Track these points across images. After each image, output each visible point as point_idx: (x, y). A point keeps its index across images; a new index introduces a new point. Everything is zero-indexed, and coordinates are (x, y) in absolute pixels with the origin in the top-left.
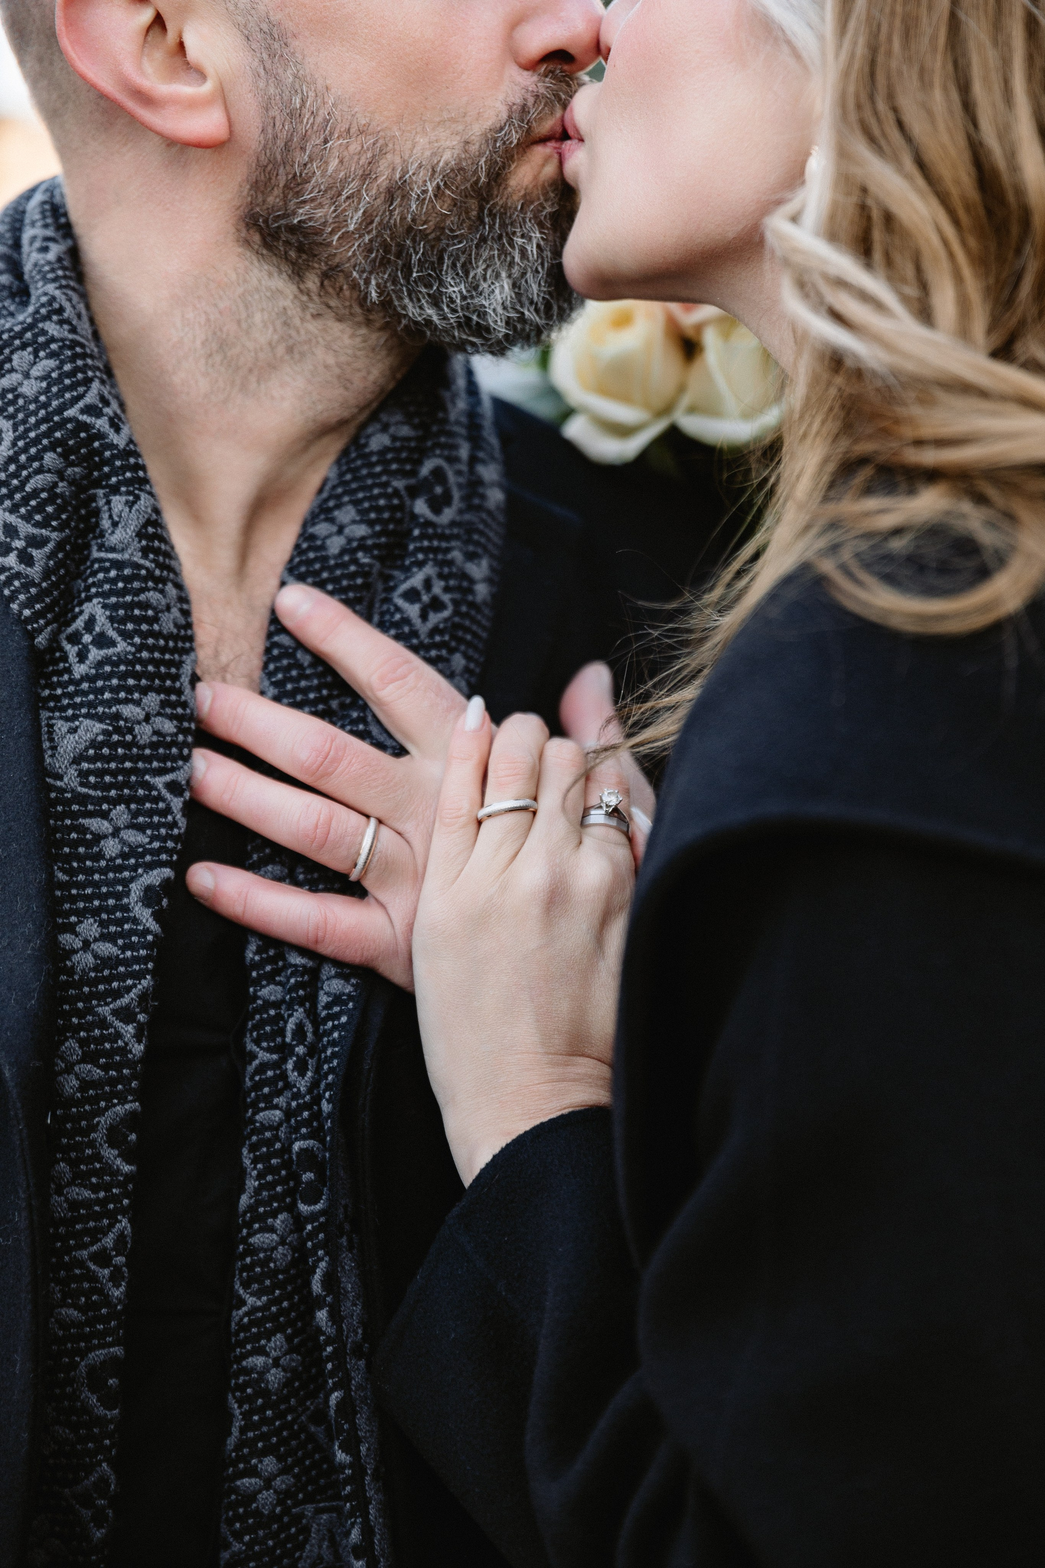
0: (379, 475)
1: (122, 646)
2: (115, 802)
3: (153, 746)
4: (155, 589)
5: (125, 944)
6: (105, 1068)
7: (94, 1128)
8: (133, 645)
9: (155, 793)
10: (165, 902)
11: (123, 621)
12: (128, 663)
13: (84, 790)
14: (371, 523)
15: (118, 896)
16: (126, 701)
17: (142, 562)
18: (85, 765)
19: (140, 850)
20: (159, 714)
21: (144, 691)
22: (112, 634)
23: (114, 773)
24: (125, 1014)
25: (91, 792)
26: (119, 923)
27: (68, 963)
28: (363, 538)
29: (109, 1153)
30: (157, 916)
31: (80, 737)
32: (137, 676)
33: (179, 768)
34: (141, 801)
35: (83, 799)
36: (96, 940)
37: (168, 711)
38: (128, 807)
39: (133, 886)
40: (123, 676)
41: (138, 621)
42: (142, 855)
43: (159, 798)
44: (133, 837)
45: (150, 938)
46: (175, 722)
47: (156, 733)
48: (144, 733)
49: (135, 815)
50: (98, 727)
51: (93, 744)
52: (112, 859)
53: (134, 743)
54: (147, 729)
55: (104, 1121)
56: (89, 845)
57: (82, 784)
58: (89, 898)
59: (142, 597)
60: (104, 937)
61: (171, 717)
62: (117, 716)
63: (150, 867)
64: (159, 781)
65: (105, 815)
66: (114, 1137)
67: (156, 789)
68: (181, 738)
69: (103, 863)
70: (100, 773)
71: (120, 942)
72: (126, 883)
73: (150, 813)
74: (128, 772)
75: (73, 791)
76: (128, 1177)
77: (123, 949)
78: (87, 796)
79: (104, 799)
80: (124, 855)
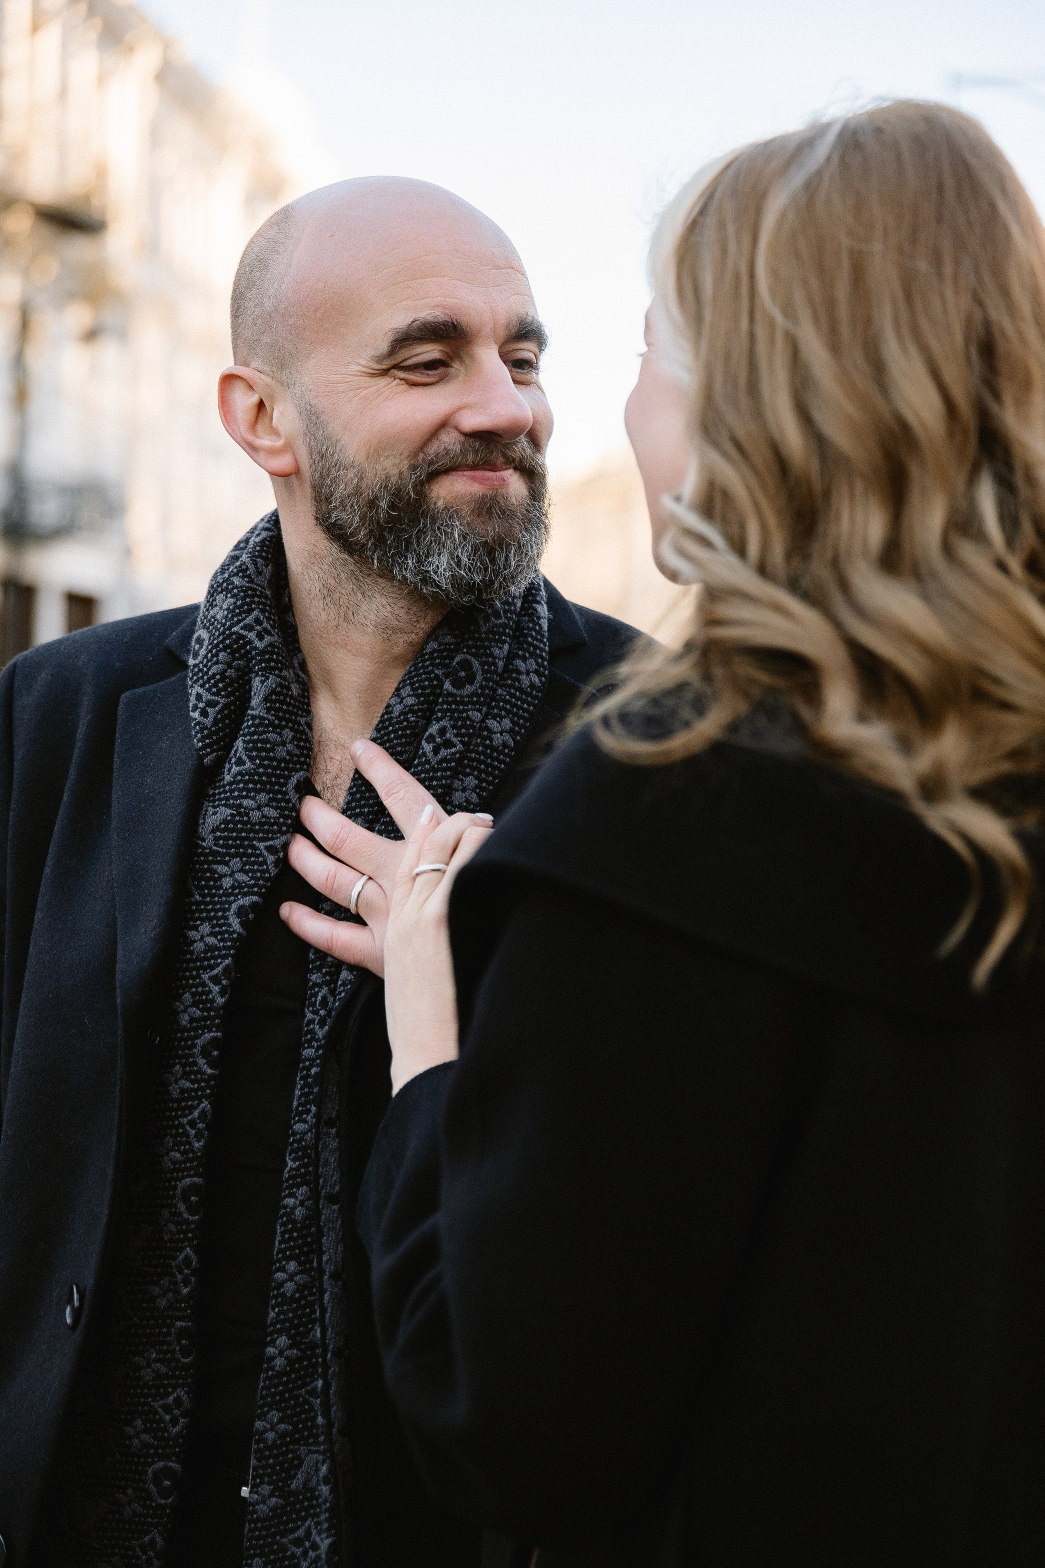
0: (427, 667)
1: (249, 765)
2: (233, 856)
3: (261, 824)
4: (273, 732)
5: (221, 938)
6: (202, 1010)
7: (194, 1046)
8: (255, 764)
9: (258, 852)
10: (251, 916)
11: (251, 750)
12: (250, 774)
13: (216, 848)
14: (417, 696)
15: (224, 911)
16: (246, 797)
17: (265, 716)
18: (219, 834)
19: (244, 884)
20: (265, 805)
21: (258, 792)
22: (245, 758)
23: (234, 839)
24: (216, 980)
25: (220, 850)
26: (221, 926)
27: (190, 948)
28: (413, 705)
29: (201, 1061)
30: (243, 924)
31: (217, 817)
32: (255, 782)
33: (276, 838)
34: (249, 856)
35: (215, 854)
36: (207, 935)
37: (272, 804)
38: (241, 859)
39: (234, 906)
40: (246, 783)
41: (260, 750)
42: (243, 888)
43: (261, 855)
44: (241, 877)
45: (235, 936)
46: (276, 812)
47: (264, 816)
48: (256, 816)
49: (244, 864)
50: (229, 811)
51: (225, 822)
52: (226, 889)
53: (249, 822)
54: (257, 814)
55: (200, 1042)
56: (215, 880)
57: (215, 845)
58: (209, 911)
59: (264, 736)
60: (212, 934)
61: (274, 808)
62: (240, 806)
63: (247, 895)
64: (261, 845)
65: (226, 864)
66: (205, 1053)
67: (259, 850)
68: (279, 821)
69: (221, 891)
70: (226, 839)
71: (219, 937)
72: (230, 903)
73: (253, 863)
74: (243, 839)
75: (210, 848)
76: (211, 1077)
77: (219, 941)
78: (218, 852)
79: (227, 854)
80: (233, 887)
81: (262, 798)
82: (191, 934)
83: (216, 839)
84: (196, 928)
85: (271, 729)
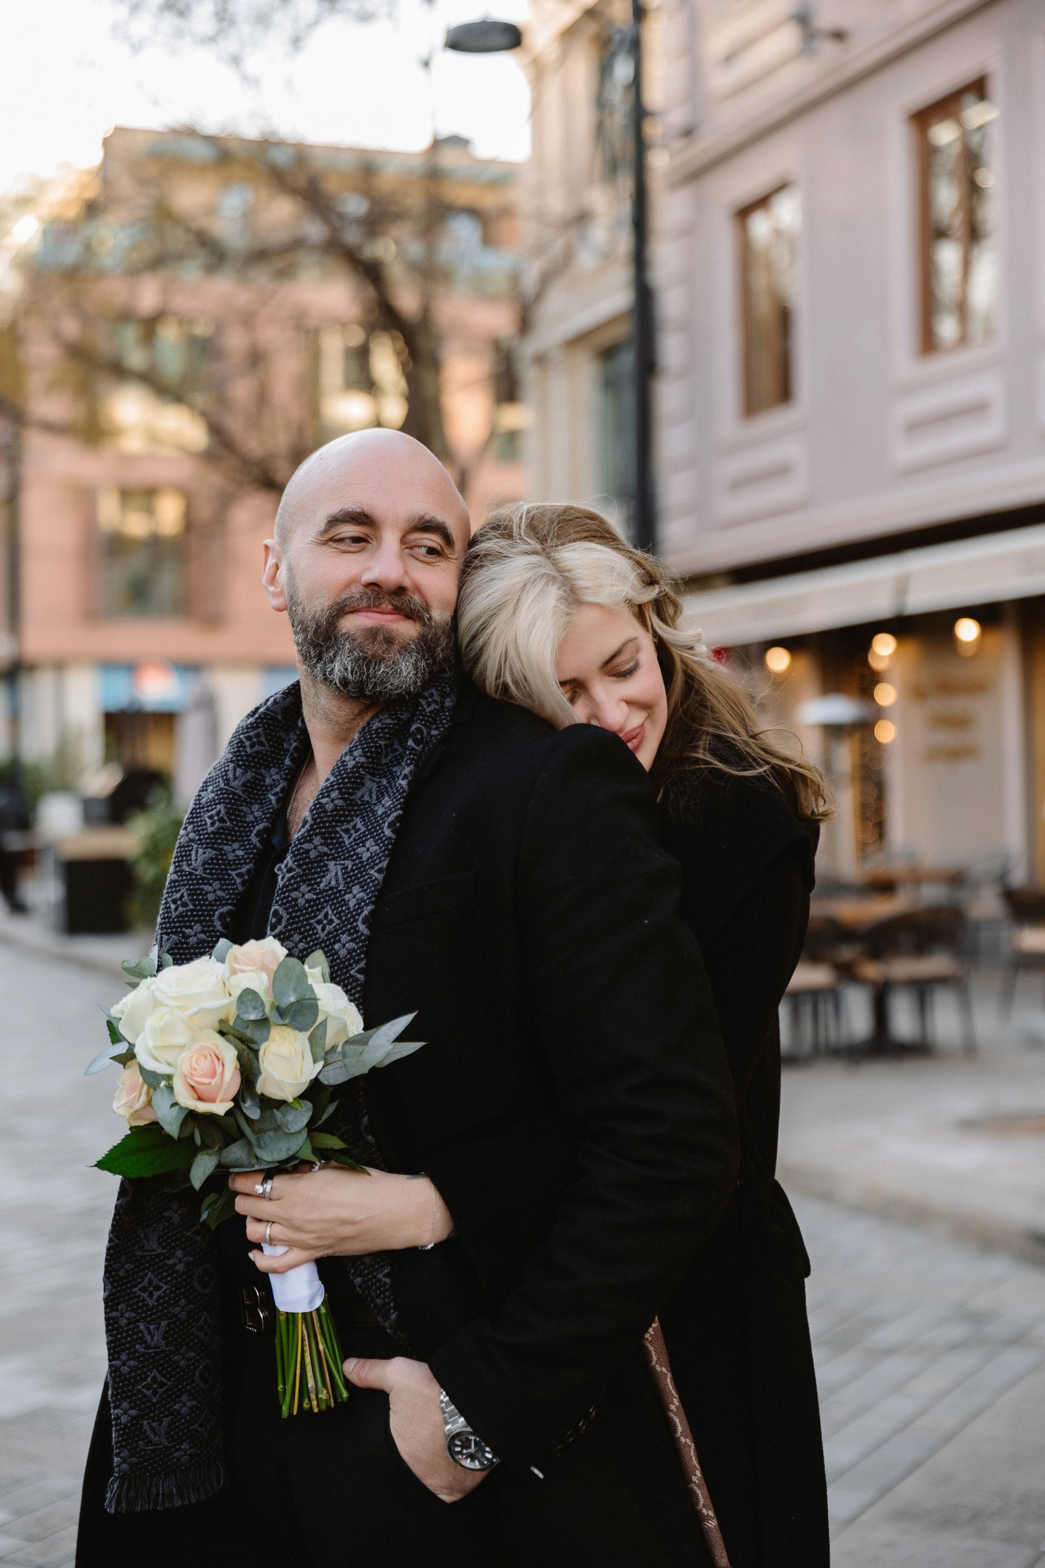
1: (228, 824)
2: (215, 880)
3: (234, 860)
8: (231, 823)
9: (231, 877)
12: (229, 830)
13: (205, 875)
15: (210, 916)
16: (226, 844)
18: (206, 866)
20: (238, 849)
21: (234, 842)
22: (225, 818)
23: (217, 870)
25: (207, 876)
26: (209, 927)
27: (188, 940)
30: (222, 925)
31: (206, 855)
32: (231, 835)
33: (243, 868)
34: (225, 880)
35: (203, 878)
36: (198, 933)
37: (242, 848)
38: (221, 882)
39: (217, 913)
40: (227, 835)
42: (222, 901)
43: (233, 879)
44: (220, 893)
45: (218, 933)
46: (245, 851)
47: (236, 856)
48: (231, 857)
49: (222, 885)
50: (214, 852)
51: (212, 859)
52: (211, 901)
53: (227, 859)
54: (232, 854)
56: (203, 895)
57: (204, 873)
58: (200, 916)
59: (240, 807)
60: (203, 932)
61: (243, 850)
62: (222, 849)
63: (224, 905)
64: (234, 873)
65: (211, 885)
68: (246, 856)
69: (207, 903)
70: (211, 869)
71: (208, 934)
72: (215, 911)
73: (228, 884)
74: (222, 870)
75: (201, 875)
77: (208, 937)
78: (205, 877)
79: (212, 879)
80: (215, 900)
81: (236, 845)
82: (187, 931)
83: (205, 869)
84: (191, 927)
85: (244, 804)
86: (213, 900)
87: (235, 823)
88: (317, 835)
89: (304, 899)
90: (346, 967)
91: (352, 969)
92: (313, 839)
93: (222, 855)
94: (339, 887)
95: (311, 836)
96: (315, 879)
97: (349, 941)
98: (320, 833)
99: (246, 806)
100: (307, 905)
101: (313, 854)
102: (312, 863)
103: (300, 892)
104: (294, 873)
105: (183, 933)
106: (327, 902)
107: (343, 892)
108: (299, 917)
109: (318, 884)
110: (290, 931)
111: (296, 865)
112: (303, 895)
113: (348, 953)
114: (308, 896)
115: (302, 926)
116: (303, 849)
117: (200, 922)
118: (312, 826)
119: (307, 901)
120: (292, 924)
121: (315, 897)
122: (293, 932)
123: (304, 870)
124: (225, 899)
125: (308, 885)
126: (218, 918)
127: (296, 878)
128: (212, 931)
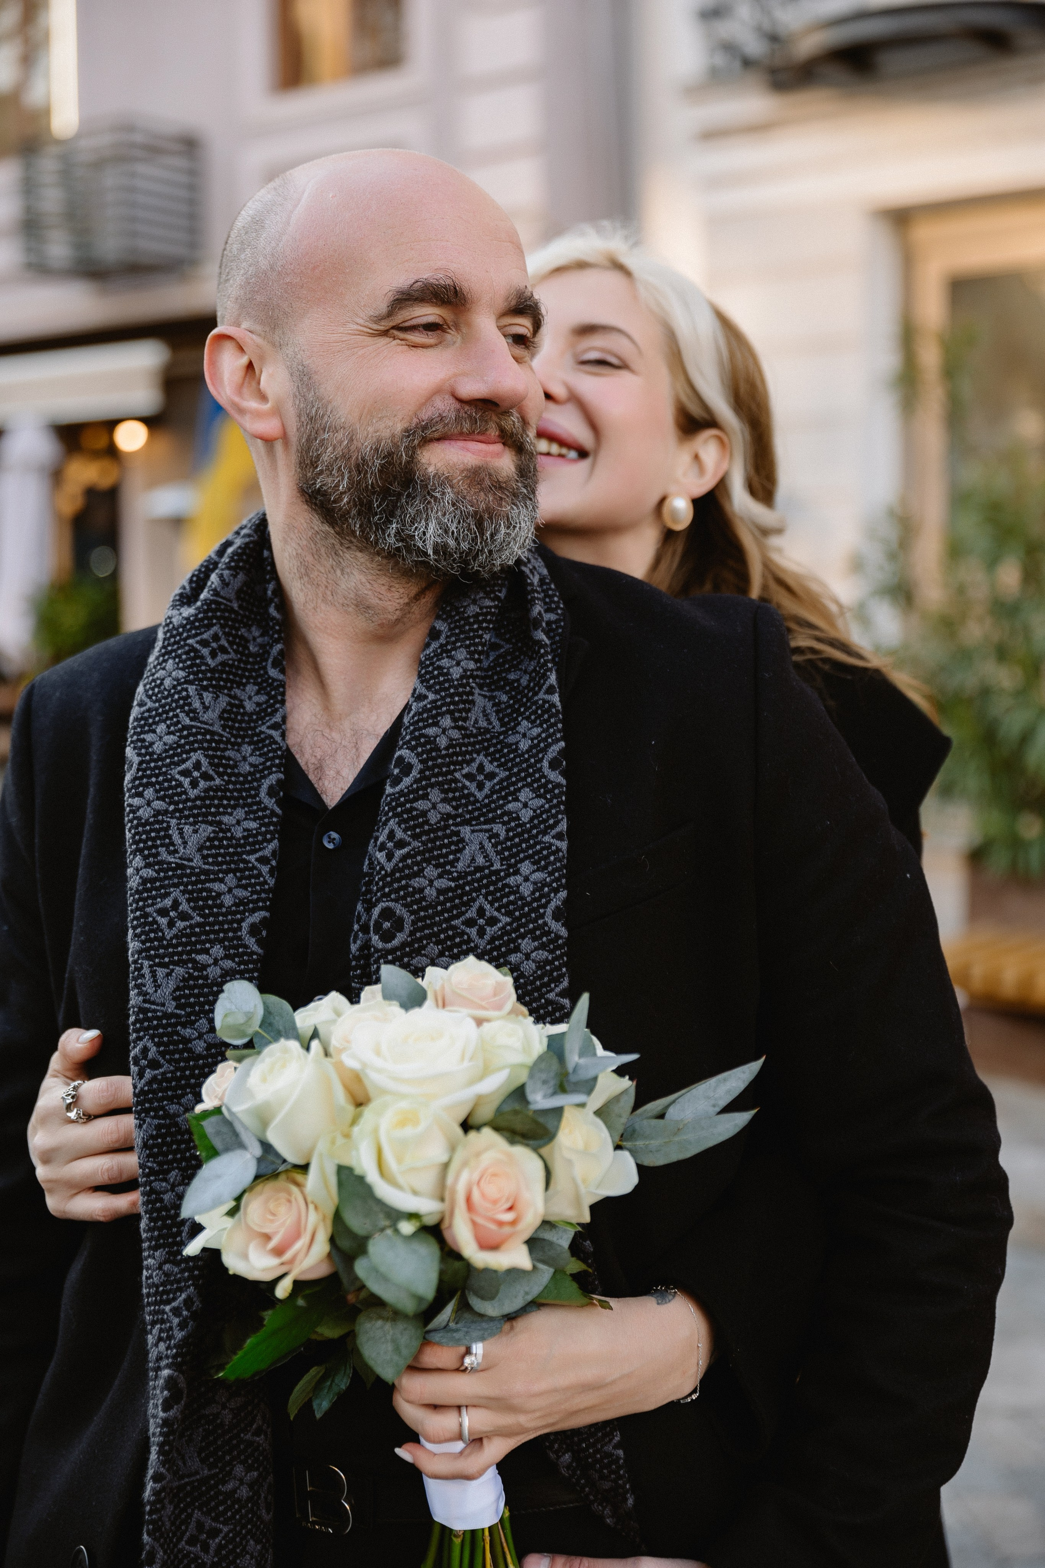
1: (218, 781)
2: (226, 872)
3: (246, 838)
5: (240, 961)
8: (223, 780)
9: (250, 865)
10: (264, 933)
12: (222, 791)
13: (207, 867)
15: (234, 931)
16: (224, 814)
18: (205, 852)
19: (246, 901)
20: (245, 819)
21: (234, 807)
22: (211, 772)
23: (223, 856)
25: (211, 868)
26: (236, 948)
27: (205, 973)
30: (258, 942)
31: (200, 835)
32: (229, 799)
33: (264, 848)
34: (242, 871)
35: (206, 872)
36: (221, 959)
37: (252, 816)
38: (235, 875)
39: (244, 924)
40: (221, 799)
42: (247, 904)
43: (254, 868)
44: (241, 893)
45: (254, 956)
46: (258, 821)
47: (245, 830)
48: (239, 832)
49: (240, 879)
50: (210, 829)
51: (209, 839)
52: (229, 907)
53: (233, 837)
54: (240, 829)
56: (214, 899)
57: (205, 864)
58: (216, 932)
60: (227, 957)
61: (254, 820)
62: (220, 823)
63: (253, 911)
64: (252, 858)
65: (222, 881)
67: (251, 863)
68: (263, 829)
69: (224, 910)
70: (215, 856)
71: (237, 960)
72: (240, 922)
73: (249, 877)
74: (232, 855)
75: (200, 868)
77: (239, 964)
78: (209, 870)
79: (220, 871)
80: (235, 905)
81: (240, 813)
82: (202, 958)
83: (205, 857)
84: (206, 952)
85: (229, 747)
86: (232, 905)
87: (226, 778)
88: (432, 786)
89: (433, 889)
90: (538, 989)
91: (549, 992)
92: (428, 794)
93: (221, 830)
94: (492, 865)
95: (424, 788)
96: (446, 856)
97: (536, 949)
98: (438, 784)
99: (233, 749)
100: (442, 898)
101: (433, 817)
102: (434, 831)
103: (425, 877)
104: (410, 848)
105: (194, 961)
106: (477, 890)
107: (502, 874)
108: (431, 917)
109: (452, 863)
110: (420, 940)
111: (409, 836)
112: (431, 882)
113: (538, 968)
114: (443, 883)
115: (440, 932)
116: (416, 809)
117: (221, 941)
118: (421, 772)
119: (440, 892)
120: (422, 929)
121: (453, 884)
122: (425, 942)
123: (424, 843)
124: (252, 901)
125: (436, 866)
126: (248, 933)
127: (414, 856)
128: (244, 954)
